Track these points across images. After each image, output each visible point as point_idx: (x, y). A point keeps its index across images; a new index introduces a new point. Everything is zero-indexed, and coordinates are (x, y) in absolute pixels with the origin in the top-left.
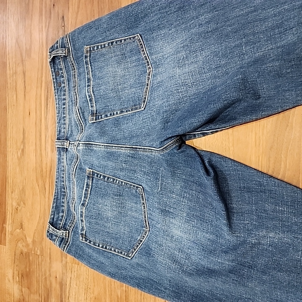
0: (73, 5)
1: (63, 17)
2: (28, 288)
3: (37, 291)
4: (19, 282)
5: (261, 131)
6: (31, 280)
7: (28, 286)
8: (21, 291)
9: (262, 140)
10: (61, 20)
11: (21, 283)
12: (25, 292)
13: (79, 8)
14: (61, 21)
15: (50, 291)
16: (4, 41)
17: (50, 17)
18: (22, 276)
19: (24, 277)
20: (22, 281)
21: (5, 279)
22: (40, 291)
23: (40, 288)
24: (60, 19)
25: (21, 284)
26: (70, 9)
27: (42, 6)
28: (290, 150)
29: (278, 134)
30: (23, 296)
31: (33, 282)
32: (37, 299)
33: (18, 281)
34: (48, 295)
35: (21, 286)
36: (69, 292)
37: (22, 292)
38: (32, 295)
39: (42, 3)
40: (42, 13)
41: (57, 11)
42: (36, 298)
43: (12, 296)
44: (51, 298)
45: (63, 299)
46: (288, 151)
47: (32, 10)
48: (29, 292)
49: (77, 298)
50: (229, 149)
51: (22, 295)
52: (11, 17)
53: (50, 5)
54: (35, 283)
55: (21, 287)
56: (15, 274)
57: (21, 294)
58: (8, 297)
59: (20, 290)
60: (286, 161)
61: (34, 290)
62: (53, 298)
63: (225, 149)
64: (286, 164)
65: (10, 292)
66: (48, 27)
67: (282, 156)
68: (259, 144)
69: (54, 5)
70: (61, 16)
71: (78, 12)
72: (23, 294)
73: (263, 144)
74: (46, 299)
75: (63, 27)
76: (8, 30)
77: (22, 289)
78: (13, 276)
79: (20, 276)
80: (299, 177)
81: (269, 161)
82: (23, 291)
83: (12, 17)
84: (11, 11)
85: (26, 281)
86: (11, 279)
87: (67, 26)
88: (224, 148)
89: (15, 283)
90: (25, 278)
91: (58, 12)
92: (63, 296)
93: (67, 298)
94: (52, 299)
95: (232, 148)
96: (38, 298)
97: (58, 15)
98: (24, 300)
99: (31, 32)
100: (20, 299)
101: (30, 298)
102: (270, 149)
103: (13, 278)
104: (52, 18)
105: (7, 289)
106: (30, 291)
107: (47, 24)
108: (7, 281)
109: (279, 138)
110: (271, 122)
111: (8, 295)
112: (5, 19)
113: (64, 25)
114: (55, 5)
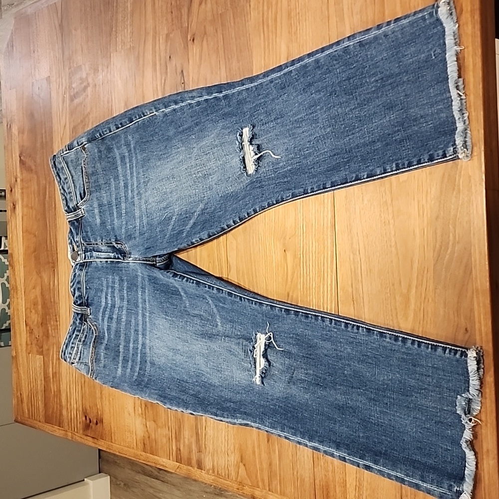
0: (193, 56)
1: (182, 71)
2: (155, 421)
3: (165, 424)
4: (142, 414)
5: (424, 198)
6: (158, 410)
7: (154, 418)
8: (145, 426)
9: (426, 210)
10: (179, 75)
11: (144, 415)
12: (150, 428)
13: (201, 59)
14: (179, 76)
15: (182, 421)
16: (109, 106)
17: (166, 73)
18: (146, 406)
19: (148, 408)
20: (145, 413)
21: (124, 412)
22: (170, 424)
23: (169, 419)
24: (178, 74)
25: (144, 417)
26: (190, 61)
27: (156, 58)
28: (459, 219)
29: (444, 201)
30: (148, 433)
31: (160, 412)
32: (166, 435)
33: (140, 413)
34: (180, 428)
35: (146, 419)
36: (206, 421)
37: (147, 427)
38: (159, 430)
39: (156, 56)
40: (156, 68)
41: (174, 65)
42: (165, 433)
43: (134, 434)
44: (183, 432)
45: (198, 430)
46: (456, 220)
47: (143, 65)
48: (156, 425)
49: (216, 428)
50: (389, 222)
51: (147, 431)
52: (117, 75)
53: (165, 57)
54: (163, 414)
55: (144, 420)
56: (136, 405)
57: (146, 429)
58: (129, 436)
59: (144, 424)
60: (455, 231)
61: (162, 423)
62: (186, 430)
63: (384, 222)
64: (455, 236)
65: (132, 430)
66: (164, 85)
67: (450, 226)
68: (423, 214)
69: (170, 57)
70: (179, 70)
71: (200, 64)
72: (148, 430)
73: (427, 214)
74: (177, 433)
75: (183, 85)
76: (114, 91)
77: (146, 424)
78: (134, 408)
79: (143, 406)
80: (471, 249)
81: (436, 233)
82: (148, 426)
83: (119, 75)
84: (116, 66)
85: (151, 412)
86: (132, 411)
87: (188, 83)
88: (383, 222)
89: (138, 417)
90: (149, 408)
91: (176, 65)
92: (199, 427)
93: (204, 429)
94: (185, 432)
95: (393, 221)
96: (167, 432)
97: (176, 70)
98: (149, 437)
99: (143, 92)
100: (144, 436)
101: (157, 434)
102: (436, 219)
103: (135, 410)
104: (169, 74)
105: (127, 426)
106: (157, 425)
107: (163, 81)
108: (126, 414)
109: (445, 204)
110: (435, 185)
111: (129, 433)
112: (109, 77)
113: (183, 82)
114: (171, 57)
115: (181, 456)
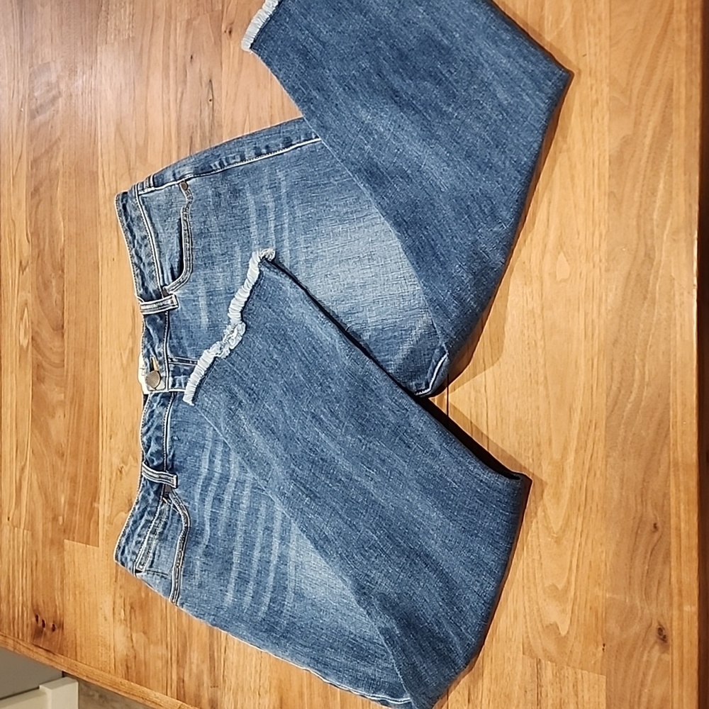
0: (229, 58)
1: (210, 81)
2: (145, 633)
3: (161, 639)
4: (125, 620)
5: (595, 308)
6: (151, 615)
7: (144, 628)
8: (129, 639)
9: (597, 328)
10: (206, 87)
11: (129, 622)
12: (137, 642)
13: (242, 63)
14: (205, 89)
15: (189, 637)
16: (91, 130)
17: (185, 82)
18: (132, 608)
19: (135, 611)
20: (131, 618)
21: (97, 615)
22: (169, 639)
23: (169, 632)
24: (204, 85)
25: (129, 625)
26: (223, 66)
27: (169, 58)
28: (651, 346)
29: (628, 315)
30: (135, 650)
31: (155, 619)
32: (162, 654)
33: (123, 618)
34: (184, 646)
35: (131, 628)
36: (226, 639)
37: (132, 640)
38: (152, 647)
39: (169, 54)
40: (169, 74)
41: (198, 70)
42: (160, 653)
43: (112, 651)
44: (190, 652)
45: (214, 652)
46: (646, 348)
47: (149, 67)
48: (147, 640)
49: (242, 650)
50: (536, 344)
51: (133, 646)
52: (106, 80)
53: (184, 57)
54: (159, 621)
55: (129, 630)
56: (117, 605)
57: (131, 645)
58: (104, 652)
59: (127, 637)
60: (644, 366)
61: (157, 637)
62: (194, 651)
63: (528, 344)
64: (644, 373)
65: (108, 643)
66: (181, 102)
67: (636, 358)
68: (593, 335)
69: (192, 57)
70: (205, 79)
71: (240, 71)
72: (135, 646)
73: (599, 334)
74: (180, 655)
75: (211, 102)
76: (100, 107)
77: (131, 635)
78: (114, 609)
79: (128, 608)
80: (668, 398)
81: (612, 367)
82: (134, 639)
83: (109, 81)
84: (105, 67)
85: (139, 619)
86: (109, 614)
87: (219, 100)
88: (527, 342)
89: (118, 624)
90: (137, 612)
91: (200, 70)
92: (215, 646)
93: (223, 651)
94: (192, 654)
95: (542, 343)
96: (164, 651)
97: (201, 78)
98: (135, 657)
99: (146, 111)
100: (127, 655)
101: (147, 653)
102: (614, 344)
103: (114, 614)
104: (188, 84)
105: (102, 636)
106: (148, 638)
107: (179, 95)
108: (101, 619)
109: (629, 322)
110: (614, 290)
111: (103, 648)
112: (93, 83)
113: (211, 98)
114: (194, 57)
115: (184, 691)
